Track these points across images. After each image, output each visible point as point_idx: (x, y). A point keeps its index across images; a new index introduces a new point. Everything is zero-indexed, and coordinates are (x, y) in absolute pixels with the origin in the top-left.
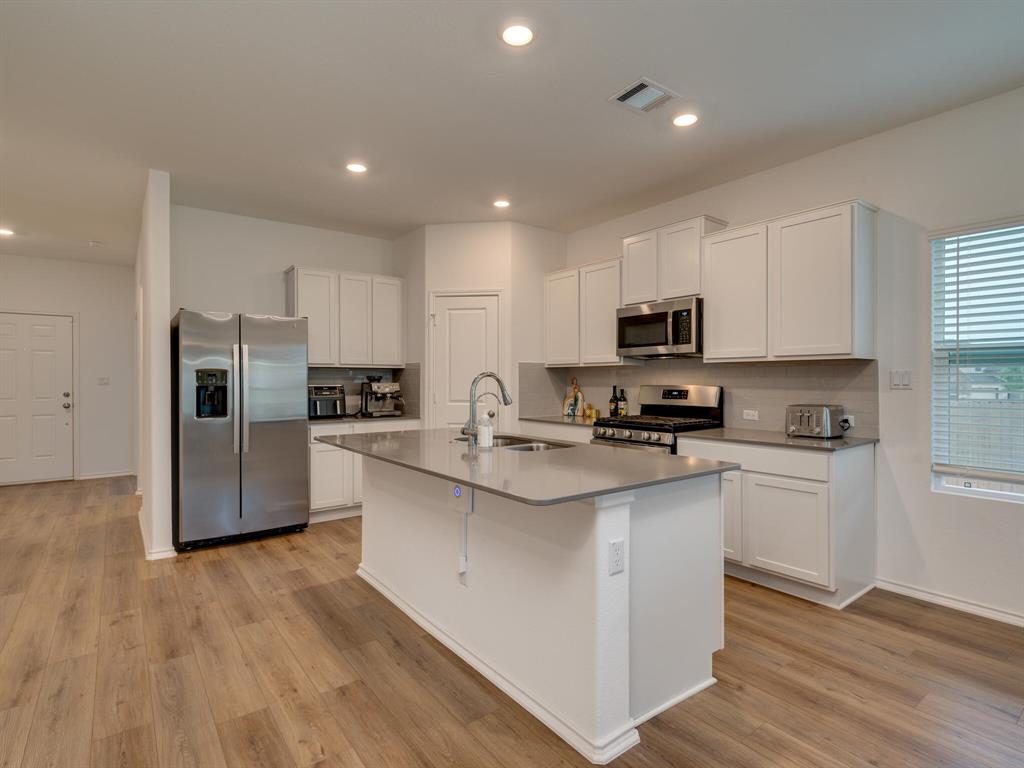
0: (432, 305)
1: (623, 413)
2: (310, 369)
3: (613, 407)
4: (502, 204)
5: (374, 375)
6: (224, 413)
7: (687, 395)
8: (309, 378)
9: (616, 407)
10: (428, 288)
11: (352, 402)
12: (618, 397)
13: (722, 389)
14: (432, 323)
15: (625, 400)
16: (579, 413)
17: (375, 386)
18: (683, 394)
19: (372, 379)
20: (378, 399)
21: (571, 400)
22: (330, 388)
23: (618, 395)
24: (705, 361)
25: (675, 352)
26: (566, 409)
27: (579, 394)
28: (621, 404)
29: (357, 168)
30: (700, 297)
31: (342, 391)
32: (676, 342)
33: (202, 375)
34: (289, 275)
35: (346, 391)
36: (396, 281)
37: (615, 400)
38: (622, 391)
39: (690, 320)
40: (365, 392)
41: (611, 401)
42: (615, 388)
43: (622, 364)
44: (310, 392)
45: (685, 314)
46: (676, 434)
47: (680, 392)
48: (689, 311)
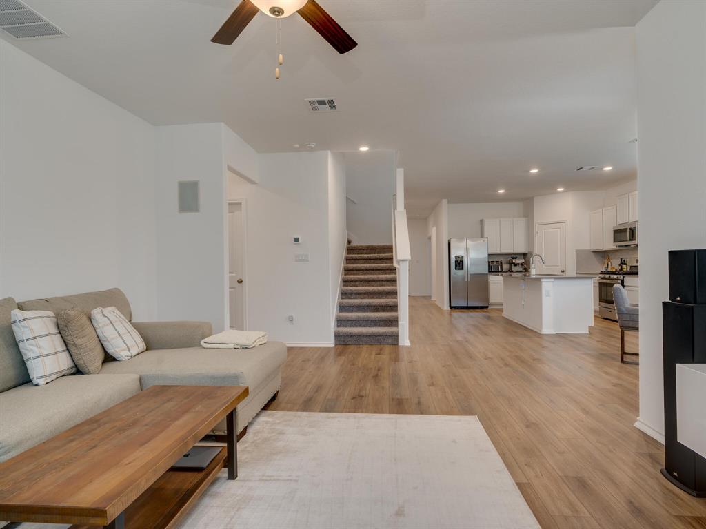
0: (537, 228)
1: (625, 270)
2: (489, 255)
3: (620, 267)
4: (560, 190)
5: (514, 256)
6: (462, 269)
8: (489, 258)
10: (535, 221)
11: (505, 267)
12: (623, 263)
14: (537, 235)
17: (514, 261)
19: (513, 258)
20: (515, 265)
21: (606, 266)
22: (497, 262)
27: (609, 262)
28: (624, 266)
29: (501, 191)
31: (501, 262)
32: (631, 240)
33: (457, 257)
34: (482, 222)
35: (503, 262)
36: (524, 219)
37: (621, 264)
38: (624, 261)
40: (510, 263)
41: (619, 265)
42: (621, 260)
43: (618, 249)
44: (489, 263)
46: (623, 275)
48: (635, 228)
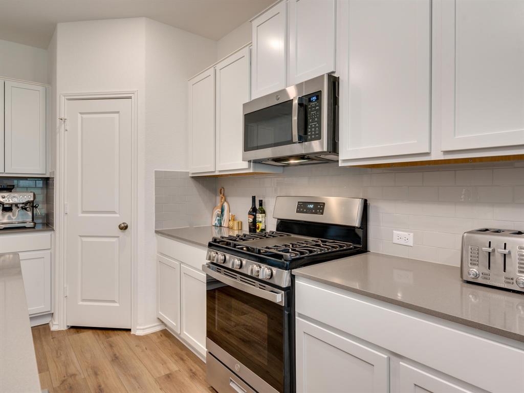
0: (62, 108)
1: (262, 226)
3: (251, 220)
5: (4, 184)
7: (323, 209)
9: (255, 219)
10: (59, 90)
12: (257, 209)
13: (366, 201)
14: (62, 130)
15: (263, 212)
16: (225, 224)
18: (319, 207)
19: (1, 188)
20: (7, 210)
21: (218, 211)
23: (258, 207)
24: (341, 164)
25: (303, 152)
26: (214, 219)
27: (226, 204)
28: (260, 217)
30: (336, 75)
32: (303, 138)
36: (39, 87)
37: (254, 211)
38: (262, 202)
39: (320, 106)
41: (250, 213)
42: (254, 198)
43: (251, 171)
45: (314, 98)
46: (295, 271)
47: (316, 204)
48: (318, 95)
